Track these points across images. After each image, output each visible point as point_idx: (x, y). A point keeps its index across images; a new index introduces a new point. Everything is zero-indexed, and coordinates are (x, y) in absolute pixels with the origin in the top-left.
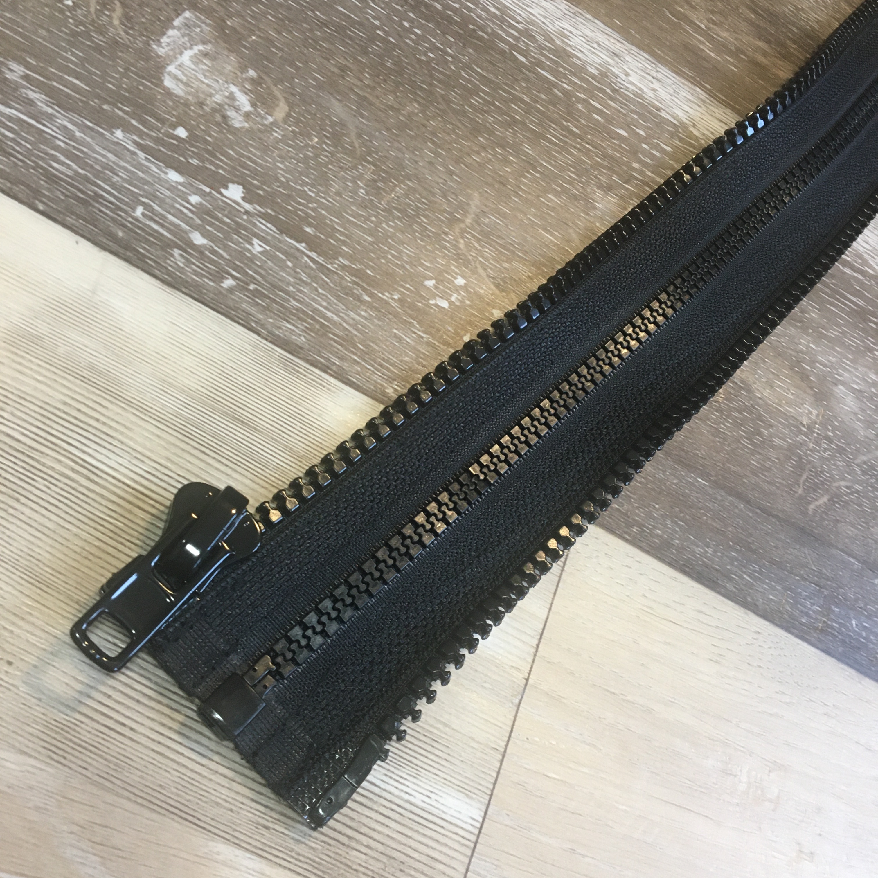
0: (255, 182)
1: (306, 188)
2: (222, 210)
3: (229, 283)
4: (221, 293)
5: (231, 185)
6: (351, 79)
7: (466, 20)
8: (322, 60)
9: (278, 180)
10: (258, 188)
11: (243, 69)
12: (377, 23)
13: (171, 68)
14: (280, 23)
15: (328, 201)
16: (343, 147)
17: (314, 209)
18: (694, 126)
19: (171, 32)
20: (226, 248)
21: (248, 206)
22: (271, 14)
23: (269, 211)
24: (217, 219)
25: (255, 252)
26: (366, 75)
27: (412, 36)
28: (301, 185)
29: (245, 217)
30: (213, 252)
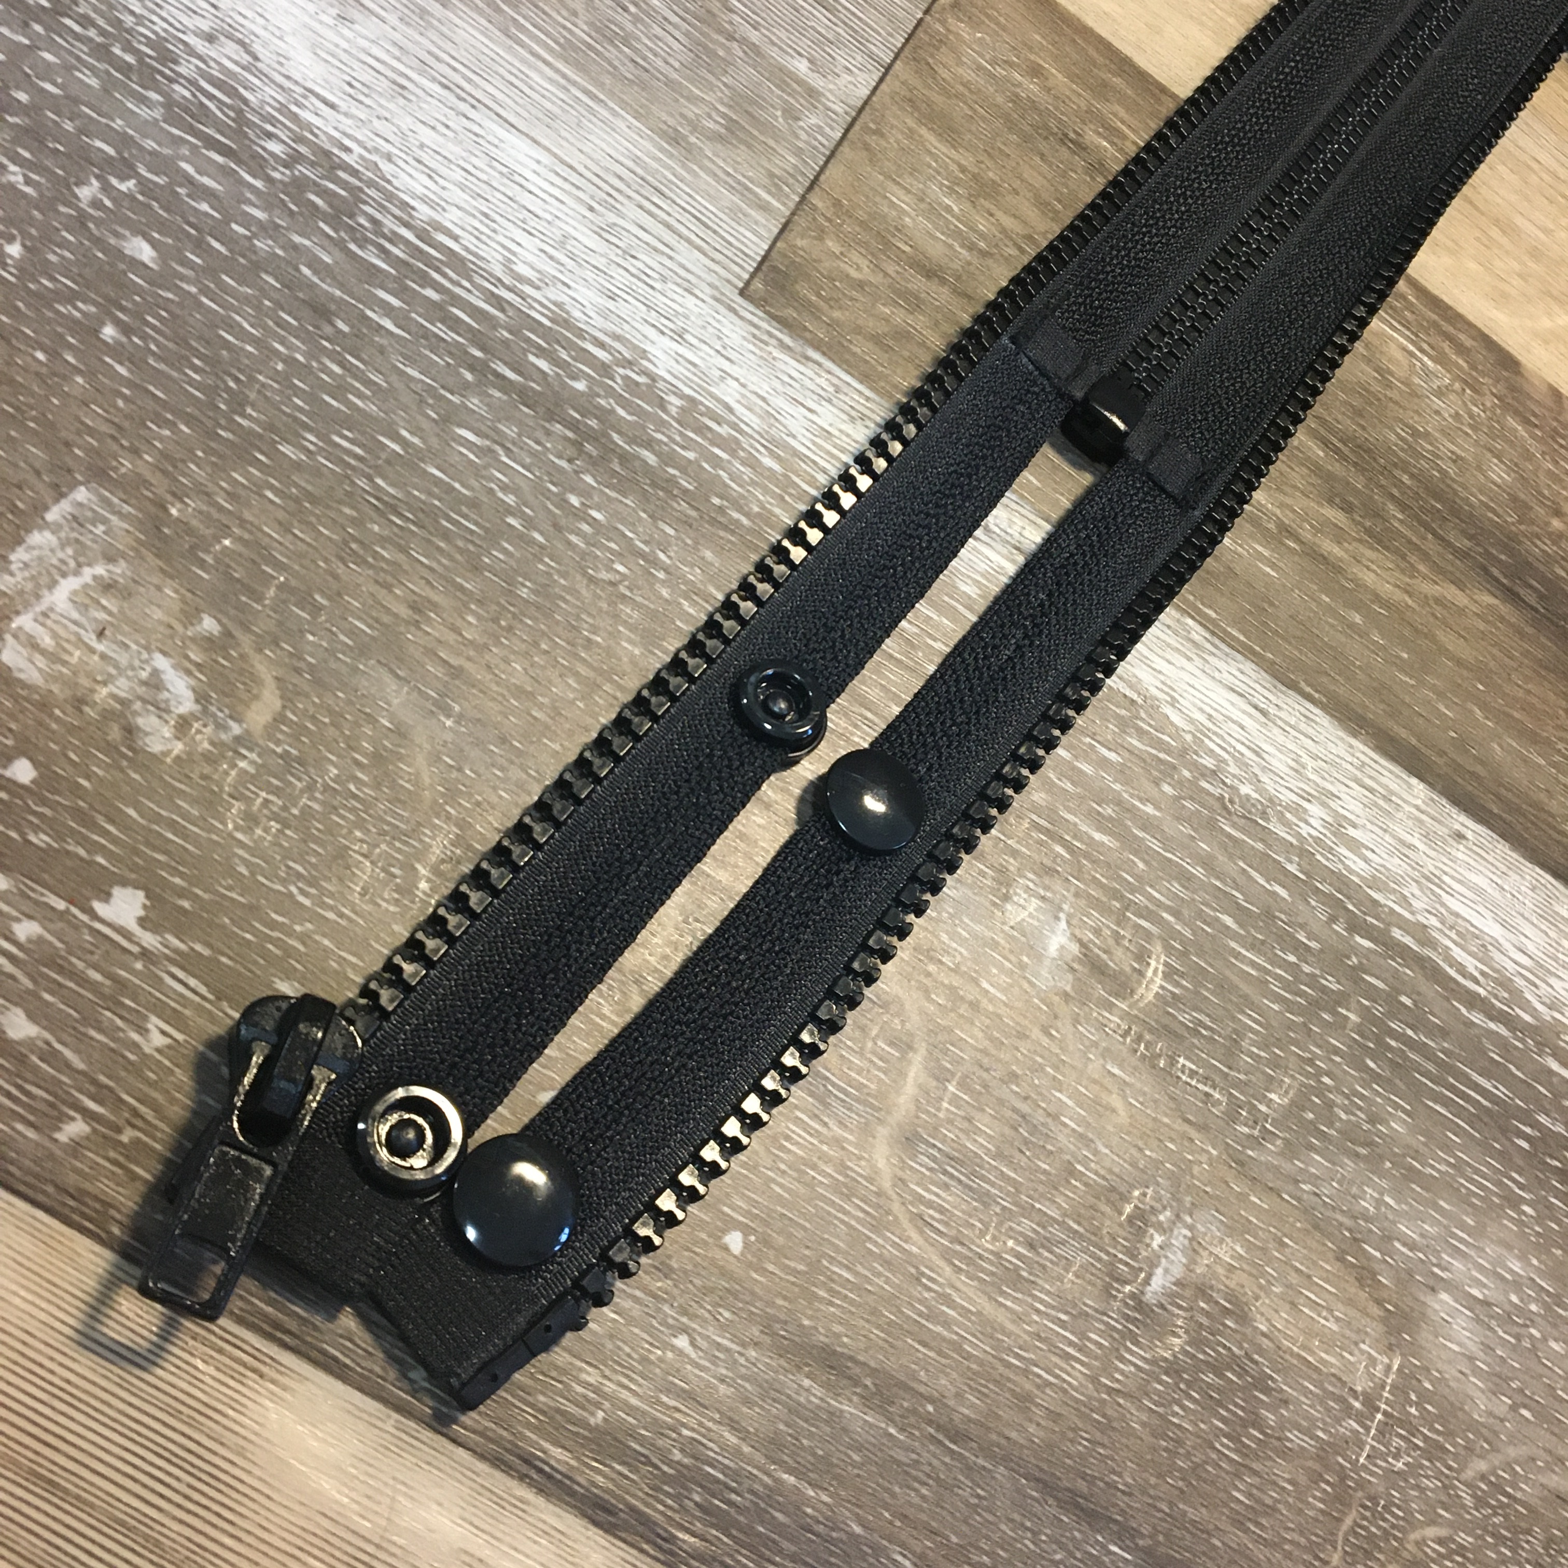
0: (177, 880)
1: (293, 889)
2: (85, 952)
3: (76, 1128)
4: (51, 1156)
5: (117, 891)
6: (435, 629)
7: (709, 485)
8: (374, 588)
9: (231, 872)
10: (182, 893)
11: (190, 616)
12: (510, 499)
13: (24, 621)
14: (292, 506)
15: (341, 915)
16: (394, 785)
17: (304, 938)
18: (1173, 703)
19: (37, 538)
20: (81, 1042)
21: (149, 940)
22: (272, 488)
23: (198, 947)
24: (74, 975)
25: (147, 1050)
26: (470, 619)
27: (585, 527)
28: (284, 882)
29: (139, 966)
30: (50, 1056)
